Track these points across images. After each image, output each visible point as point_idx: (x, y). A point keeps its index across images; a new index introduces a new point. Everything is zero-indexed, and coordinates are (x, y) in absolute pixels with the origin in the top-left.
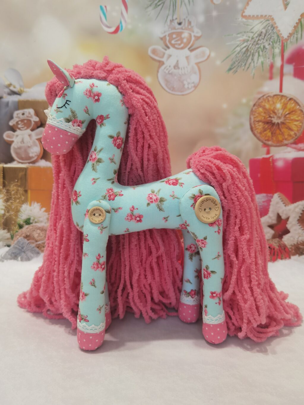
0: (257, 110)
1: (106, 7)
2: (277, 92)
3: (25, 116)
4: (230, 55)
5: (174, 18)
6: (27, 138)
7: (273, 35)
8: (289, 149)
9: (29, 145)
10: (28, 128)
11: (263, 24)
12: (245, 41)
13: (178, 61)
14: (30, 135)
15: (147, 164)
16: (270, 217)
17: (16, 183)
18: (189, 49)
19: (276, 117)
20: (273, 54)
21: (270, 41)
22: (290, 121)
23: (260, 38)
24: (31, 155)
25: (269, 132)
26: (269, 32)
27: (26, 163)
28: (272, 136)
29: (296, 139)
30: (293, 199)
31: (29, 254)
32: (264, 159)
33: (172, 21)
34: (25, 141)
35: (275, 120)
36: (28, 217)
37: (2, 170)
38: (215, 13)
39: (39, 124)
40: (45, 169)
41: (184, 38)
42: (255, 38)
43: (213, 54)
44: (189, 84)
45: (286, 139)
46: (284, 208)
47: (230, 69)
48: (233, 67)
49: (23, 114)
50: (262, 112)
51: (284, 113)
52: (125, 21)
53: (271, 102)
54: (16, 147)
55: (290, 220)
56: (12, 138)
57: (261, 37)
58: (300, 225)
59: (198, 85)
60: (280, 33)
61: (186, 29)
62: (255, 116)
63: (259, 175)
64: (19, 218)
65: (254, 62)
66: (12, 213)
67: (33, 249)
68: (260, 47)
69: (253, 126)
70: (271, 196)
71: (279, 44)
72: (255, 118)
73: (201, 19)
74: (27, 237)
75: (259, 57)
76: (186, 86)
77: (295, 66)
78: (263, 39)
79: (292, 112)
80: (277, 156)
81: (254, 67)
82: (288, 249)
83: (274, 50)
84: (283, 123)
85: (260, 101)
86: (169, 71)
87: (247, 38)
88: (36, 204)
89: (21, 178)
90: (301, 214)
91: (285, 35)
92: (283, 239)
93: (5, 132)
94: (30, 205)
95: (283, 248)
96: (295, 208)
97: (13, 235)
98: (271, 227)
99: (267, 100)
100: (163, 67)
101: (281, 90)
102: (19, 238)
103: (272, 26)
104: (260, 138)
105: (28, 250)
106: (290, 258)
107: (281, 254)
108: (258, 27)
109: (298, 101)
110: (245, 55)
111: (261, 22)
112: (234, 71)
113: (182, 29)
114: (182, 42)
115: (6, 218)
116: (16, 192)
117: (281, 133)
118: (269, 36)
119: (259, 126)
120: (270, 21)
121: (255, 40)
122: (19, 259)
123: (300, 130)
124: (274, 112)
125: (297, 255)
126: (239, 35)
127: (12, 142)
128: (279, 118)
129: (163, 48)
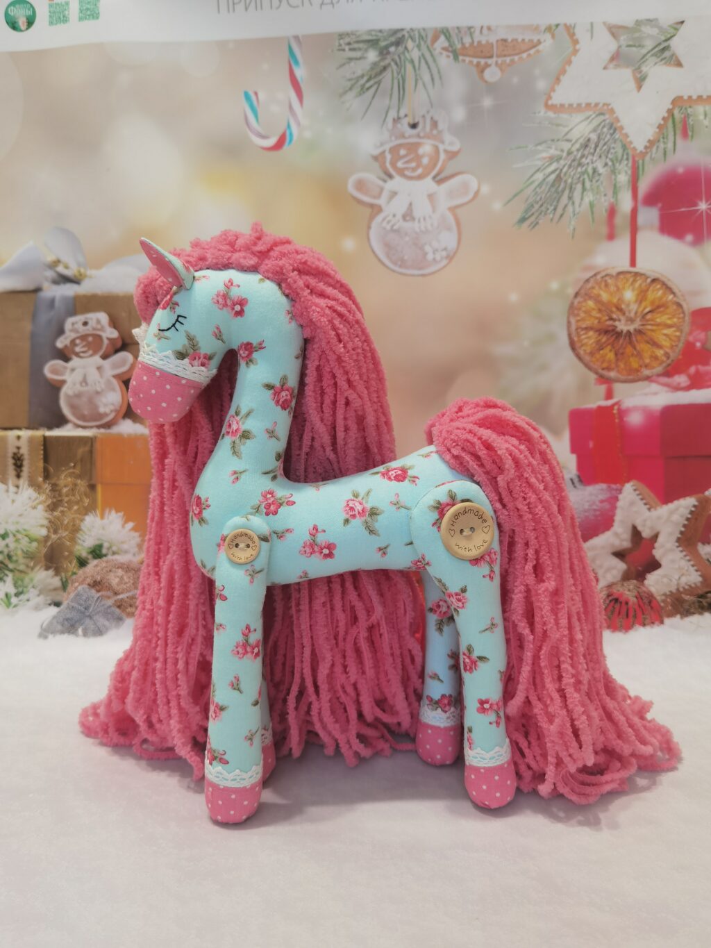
0: (584, 304)
1: (256, 94)
2: (625, 265)
3: (89, 327)
4: (522, 190)
5: (402, 114)
6: (93, 375)
7: (613, 145)
8: (654, 387)
9: (99, 389)
10: (95, 353)
11: (590, 123)
12: (552, 159)
13: (411, 204)
14: (99, 368)
15: (343, 437)
16: (616, 534)
17: (71, 470)
18: (434, 178)
19: (623, 320)
20: (615, 186)
21: (607, 157)
22: (654, 328)
23: (586, 152)
24: (102, 410)
25: (611, 351)
26: (604, 139)
27: (92, 427)
28: (617, 360)
29: (669, 365)
30: (667, 495)
31: (102, 621)
32: (600, 408)
33: (397, 120)
34: (90, 380)
35: (622, 326)
36: (98, 542)
37: (42, 443)
38: (487, 102)
39: (119, 344)
40: (133, 440)
41: (422, 156)
42: (575, 153)
43: (485, 189)
44: (435, 251)
45: (646, 366)
46: (647, 514)
47: (523, 220)
48: (530, 214)
49: (85, 324)
50: (594, 309)
51: (641, 309)
52: (298, 124)
53: (612, 288)
54: (70, 393)
55: (661, 539)
56: (62, 374)
57: (588, 149)
58: (682, 551)
59: (455, 253)
60: (629, 140)
61: (428, 137)
62: (579, 318)
63: (591, 444)
64: (79, 545)
65: (573, 203)
66: (65, 534)
67: (109, 611)
68: (586, 172)
69: (576, 339)
70: (617, 490)
71: (627, 164)
72: (578, 321)
73: (459, 114)
74: (96, 585)
75: (585, 193)
76: (430, 257)
77: (661, 210)
78: (593, 154)
79: (659, 307)
80: (628, 403)
81: (574, 215)
82: (658, 602)
83: (616, 176)
84: (639, 332)
85: (589, 285)
86: (392, 226)
87: (558, 153)
88: (113, 512)
89: (82, 460)
90: (684, 526)
91: (639, 144)
92: (646, 582)
93: (46, 361)
94: (102, 517)
95: (646, 601)
96: (672, 512)
97: (67, 581)
98: (620, 555)
99: (603, 284)
100: (379, 218)
101: (633, 262)
102: (79, 588)
103: (611, 126)
104: (592, 364)
105: (98, 613)
106: (662, 622)
107: (643, 614)
108: (581, 127)
109: (669, 284)
110: (553, 189)
111: (588, 118)
112: (532, 223)
113: (418, 136)
114: (418, 166)
115: (52, 545)
116: (72, 489)
117: (635, 352)
118: (605, 147)
119: (588, 338)
120: (607, 116)
121: (575, 156)
122: (80, 631)
123: (676, 346)
124: (620, 310)
125: (678, 616)
126: (540, 148)
127: (63, 382)
128: (631, 320)
129: (380, 178)
